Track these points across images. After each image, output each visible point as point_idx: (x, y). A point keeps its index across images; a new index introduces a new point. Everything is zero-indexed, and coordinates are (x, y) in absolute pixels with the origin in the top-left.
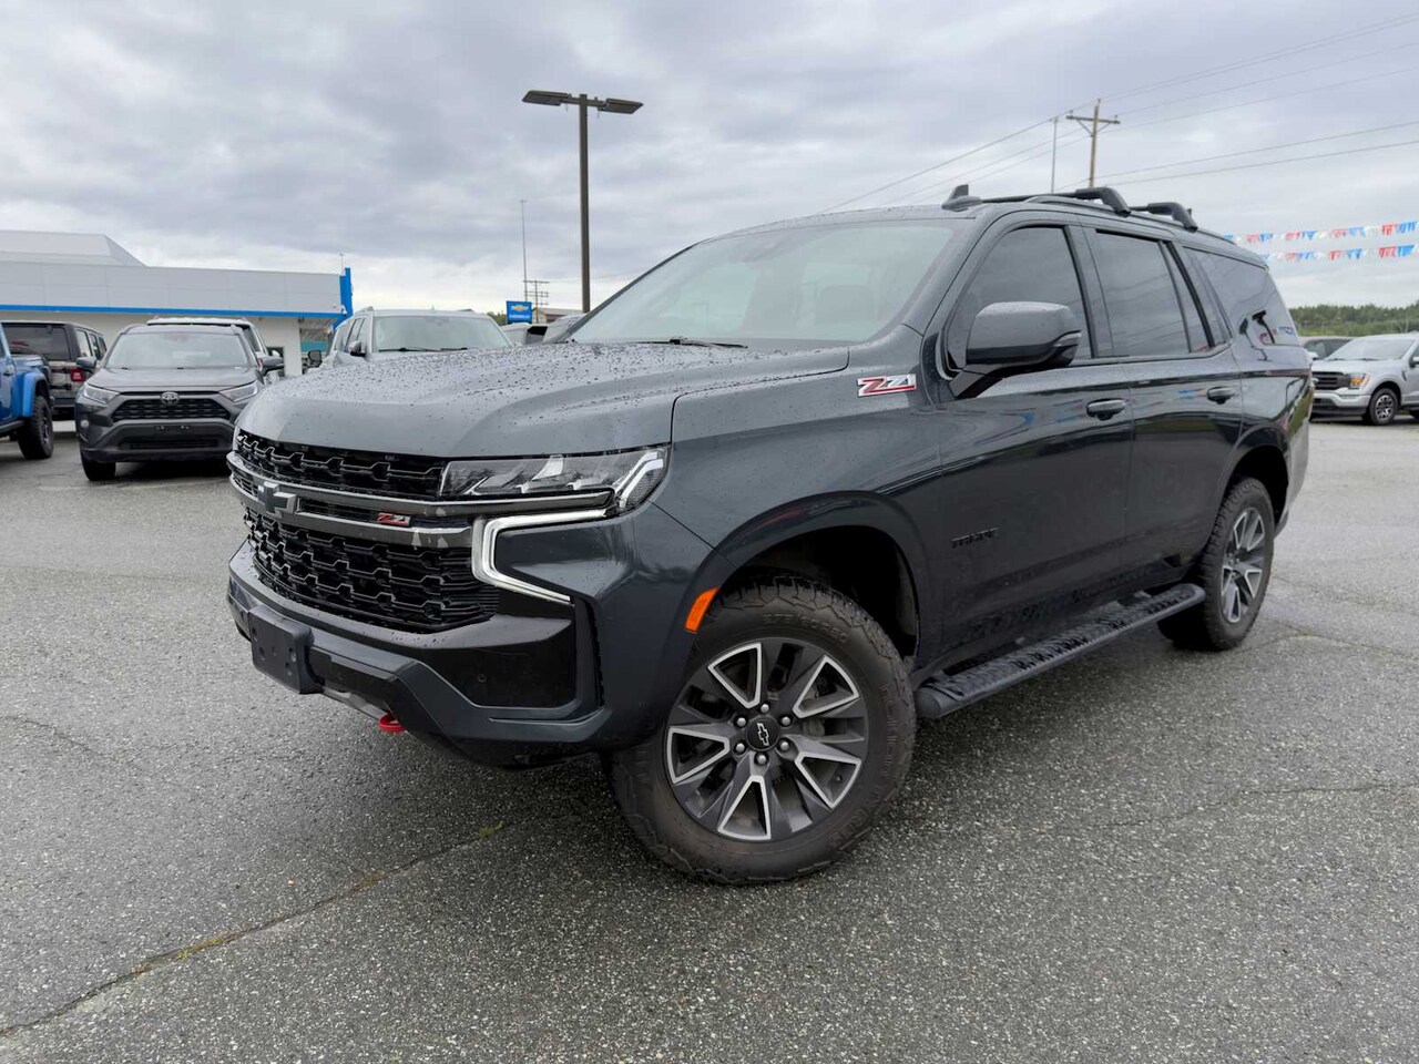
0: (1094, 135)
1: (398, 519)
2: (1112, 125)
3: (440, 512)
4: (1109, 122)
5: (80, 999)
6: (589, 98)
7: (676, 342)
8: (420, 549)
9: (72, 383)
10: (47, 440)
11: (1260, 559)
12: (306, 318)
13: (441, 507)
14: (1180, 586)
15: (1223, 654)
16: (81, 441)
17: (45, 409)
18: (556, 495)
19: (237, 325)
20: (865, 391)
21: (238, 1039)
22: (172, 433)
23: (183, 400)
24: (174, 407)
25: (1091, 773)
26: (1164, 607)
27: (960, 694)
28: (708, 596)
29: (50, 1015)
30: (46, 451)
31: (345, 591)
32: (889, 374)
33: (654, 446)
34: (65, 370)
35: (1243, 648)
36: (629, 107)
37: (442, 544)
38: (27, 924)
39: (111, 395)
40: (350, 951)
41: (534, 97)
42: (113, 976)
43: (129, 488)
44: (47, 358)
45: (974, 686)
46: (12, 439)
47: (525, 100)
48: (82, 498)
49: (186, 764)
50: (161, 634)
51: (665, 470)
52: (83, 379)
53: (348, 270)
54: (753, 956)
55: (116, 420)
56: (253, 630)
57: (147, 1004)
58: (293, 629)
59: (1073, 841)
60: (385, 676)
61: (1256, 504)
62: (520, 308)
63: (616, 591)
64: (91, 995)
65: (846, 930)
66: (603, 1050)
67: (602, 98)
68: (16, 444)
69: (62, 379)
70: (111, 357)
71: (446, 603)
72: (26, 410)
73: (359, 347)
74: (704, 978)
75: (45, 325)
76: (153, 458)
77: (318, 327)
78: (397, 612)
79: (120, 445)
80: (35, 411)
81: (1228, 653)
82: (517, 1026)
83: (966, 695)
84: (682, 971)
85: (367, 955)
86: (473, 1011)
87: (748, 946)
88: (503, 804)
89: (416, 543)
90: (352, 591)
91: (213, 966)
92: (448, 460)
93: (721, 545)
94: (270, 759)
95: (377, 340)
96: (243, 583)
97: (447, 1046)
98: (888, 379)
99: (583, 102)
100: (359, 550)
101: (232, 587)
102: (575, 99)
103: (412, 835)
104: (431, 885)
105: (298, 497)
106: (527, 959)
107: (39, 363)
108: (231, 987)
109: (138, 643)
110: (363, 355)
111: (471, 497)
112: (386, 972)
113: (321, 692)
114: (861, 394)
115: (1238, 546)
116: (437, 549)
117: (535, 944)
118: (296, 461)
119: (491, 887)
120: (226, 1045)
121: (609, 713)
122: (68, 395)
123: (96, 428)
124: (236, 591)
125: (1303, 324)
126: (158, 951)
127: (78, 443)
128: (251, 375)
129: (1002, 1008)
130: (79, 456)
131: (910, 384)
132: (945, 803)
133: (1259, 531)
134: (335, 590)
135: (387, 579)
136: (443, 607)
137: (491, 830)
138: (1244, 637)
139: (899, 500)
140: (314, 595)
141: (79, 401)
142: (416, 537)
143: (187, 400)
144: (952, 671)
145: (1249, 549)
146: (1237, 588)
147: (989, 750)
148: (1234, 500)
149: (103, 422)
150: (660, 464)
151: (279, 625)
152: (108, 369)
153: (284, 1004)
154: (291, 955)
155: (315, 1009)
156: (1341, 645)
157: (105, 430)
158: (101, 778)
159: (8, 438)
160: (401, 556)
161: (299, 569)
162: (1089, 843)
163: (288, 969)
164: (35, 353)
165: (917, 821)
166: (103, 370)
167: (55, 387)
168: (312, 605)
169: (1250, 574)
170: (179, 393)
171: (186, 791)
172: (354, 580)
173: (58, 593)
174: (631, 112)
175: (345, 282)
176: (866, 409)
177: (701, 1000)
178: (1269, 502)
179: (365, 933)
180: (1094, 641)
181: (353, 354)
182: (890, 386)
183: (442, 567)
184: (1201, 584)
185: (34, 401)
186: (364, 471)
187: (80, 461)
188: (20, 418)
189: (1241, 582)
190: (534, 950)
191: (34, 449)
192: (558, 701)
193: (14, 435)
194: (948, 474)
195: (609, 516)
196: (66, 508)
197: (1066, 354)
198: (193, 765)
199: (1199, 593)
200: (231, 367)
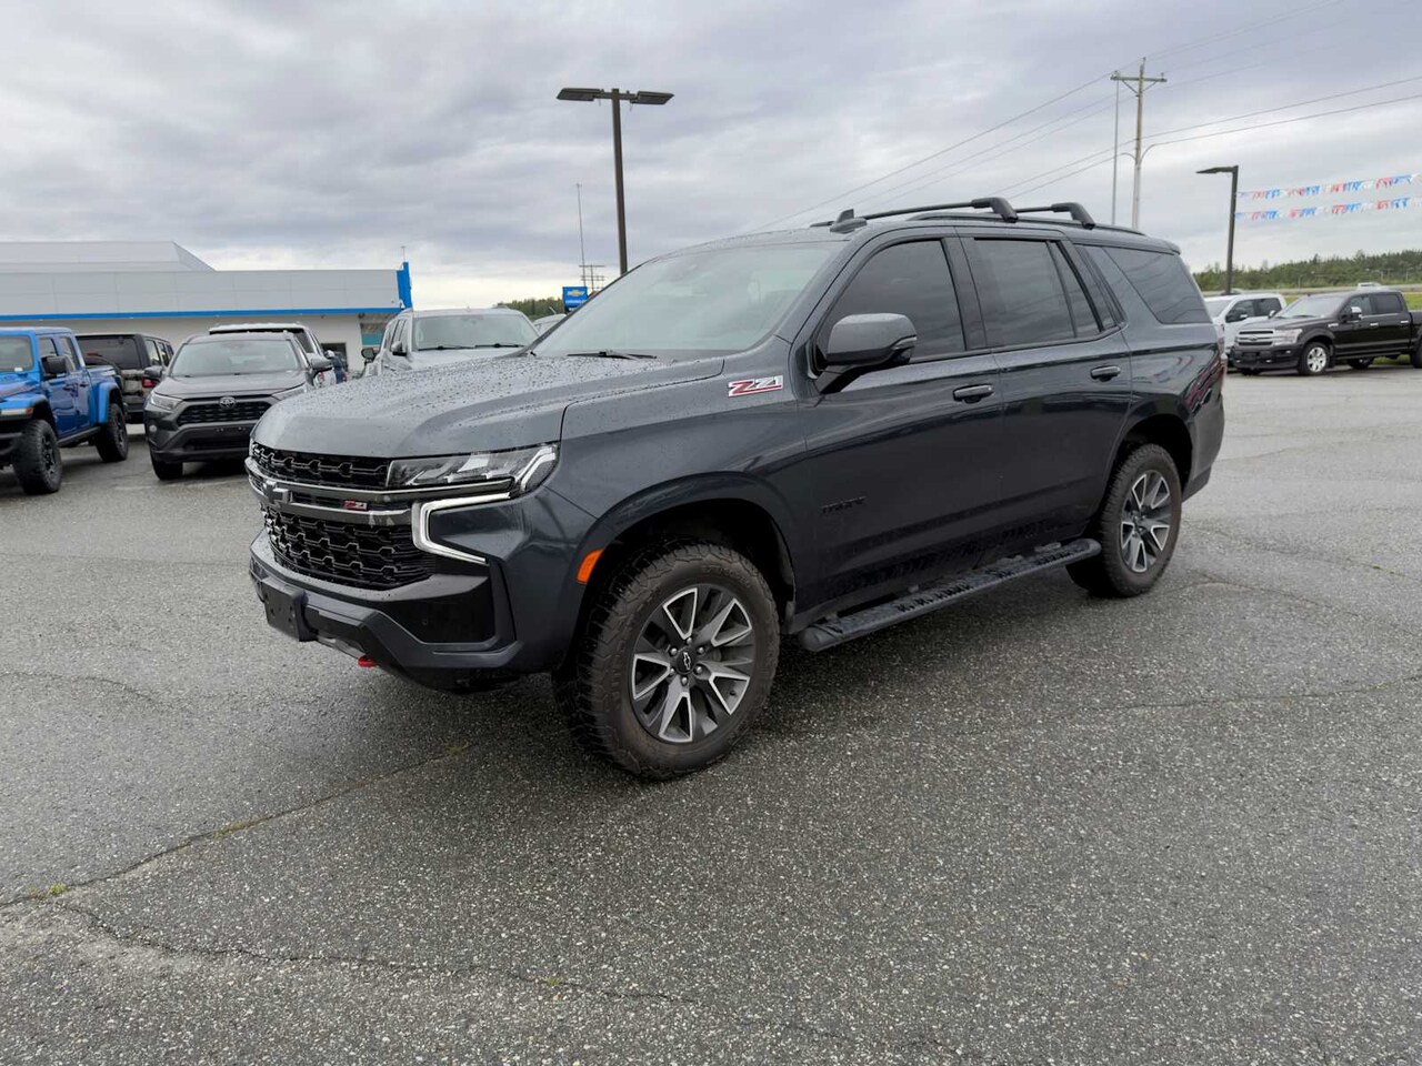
0: (1139, 95)
1: (358, 505)
2: (1158, 83)
3: (387, 499)
4: (1156, 80)
5: (140, 864)
6: (621, 92)
7: (603, 355)
8: (376, 528)
9: (144, 389)
10: (122, 443)
11: (1167, 516)
12: (366, 314)
13: (386, 494)
14: (1078, 541)
15: (1129, 600)
16: (150, 444)
17: (119, 415)
18: (475, 484)
19: (290, 330)
20: (735, 392)
21: (250, 884)
22: (229, 434)
23: (238, 404)
24: (232, 411)
25: (959, 696)
26: (1055, 559)
27: (841, 632)
28: (595, 556)
29: (119, 873)
30: (122, 454)
31: (328, 561)
32: (756, 377)
33: (549, 443)
34: (137, 378)
35: (1151, 594)
36: (660, 99)
37: (390, 522)
38: (102, 818)
39: (175, 401)
40: (337, 830)
41: (568, 94)
42: (164, 849)
43: (195, 485)
44: (119, 367)
45: (856, 625)
46: (91, 444)
47: (559, 97)
48: (152, 496)
49: (227, 708)
50: (214, 610)
51: (555, 463)
52: (153, 386)
53: (406, 265)
54: (637, 826)
55: (180, 425)
56: (267, 595)
57: (187, 866)
58: (291, 592)
59: (921, 746)
60: (356, 623)
61: (1155, 467)
62: (576, 293)
63: (518, 554)
64: (148, 861)
65: (714, 808)
66: (509, 887)
67: (634, 91)
68: (94, 448)
69: (134, 386)
70: (175, 367)
71: (399, 568)
72: (102, 417)
73: (400, 347)
74: (596, 841)
75: (117, 337)
76: (216, 458)
77: (379, 321)
78: (366, 576)
79: (184, 447)
80: (110, 418)
81: (1134, 599)
82: (450, 873)
83: (845, 632)
84: (582, 837)
85: (349, 833)
86: (421, 865)
87: (636, 820)
88: (473, 730)
89: (372, 522)
90: (333, 561)
91: (236, 842)
92: (391, 459)
93: (605, 515)
94: (293, 703)
95: (417, 340)
96: (262, 562)
97: (398, 886)
98: (757, 381)
99: (616, 96)
100: (336, 530)
101: (255, 566)
102: (608, 94)
103: (397, 753)
104: (405, 787)
105: (289, 492)
106: (468, 831)
107: (113, 373)
108: (248, 854)
109: (194, 618)
110: (404, 355)
111: (411, 487)
112: (362, 843)
113: (317, 640)
114: (731, 394)
115: (1140, 505)
116: (386, 527)
117: (475, 823)
118: (288, 464)
119: (451, 788)
120: (241, 887)
121: (520, 646)
122: (139, 400)
123: (163, 431)
124: (257, 569)
125: (1386, 273)
126: (198, 833)
127: (147, 447)
128: (302, 377)
129: (813, 855)
130: (149, 457)
131: (777, 384)
132: (828, 720)
133: (1162, 490)
134: (321, 562)
135: (356, 551)
136: (396, 571)
137: (459, 749)
138: (1152, 585)
139: (770, 479)
140: (308, 566)
141: (147, 409)
142: (371, 518)
143: (243, 404)
144: (842, 614)
145: (1153, 507)
146: (1142, 542)
147: (882, 682)
148: (1130, 464)
149: (167, 426)
150: (553, 457)
151: (283, 589)
152: (173, 377)
153: (285, 864)
154: (294, 834)
155: (307, 866)
156: (1236, 589)
157: (172, 434)
158: (160, 720)
159: (87, 443)
160: (364, 533)
161: (297, 547)
162: (933, 747)
163: (292, 842)
164: (108, 364)
165: (800, 734)
166: (168, 379)
167: (129, 394)
168: (305, 573)
169: (1155, 530)
170: (235, 397)
171: (226, 727)
172: (334, 553)
173: (129, 580)
174: (663, 103)
175: (403, 278)
176: (735, 406)
177: (590, 855)
178: (1172, 465)
179: (350, 819)
180: (976, 588)
181: (395, 354)
182: (758, 387)
183: (393, 540)
184: (1099, 538)
185: (109, 409)
186: (335, 470)
187: (151, 462)
188: (97, 424)
189: (1147, 537)
190: (474, 826)
191: (111, 453)
192: (483, 639)
193: (92, 440)
194: (822, 454)
195: (513, 497)
196: (139, 506)
197: (905, 354)
198: (232, 709)
199: (1094, 546)
200: (282, 371)
